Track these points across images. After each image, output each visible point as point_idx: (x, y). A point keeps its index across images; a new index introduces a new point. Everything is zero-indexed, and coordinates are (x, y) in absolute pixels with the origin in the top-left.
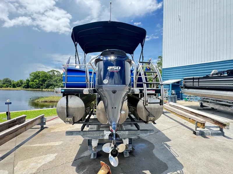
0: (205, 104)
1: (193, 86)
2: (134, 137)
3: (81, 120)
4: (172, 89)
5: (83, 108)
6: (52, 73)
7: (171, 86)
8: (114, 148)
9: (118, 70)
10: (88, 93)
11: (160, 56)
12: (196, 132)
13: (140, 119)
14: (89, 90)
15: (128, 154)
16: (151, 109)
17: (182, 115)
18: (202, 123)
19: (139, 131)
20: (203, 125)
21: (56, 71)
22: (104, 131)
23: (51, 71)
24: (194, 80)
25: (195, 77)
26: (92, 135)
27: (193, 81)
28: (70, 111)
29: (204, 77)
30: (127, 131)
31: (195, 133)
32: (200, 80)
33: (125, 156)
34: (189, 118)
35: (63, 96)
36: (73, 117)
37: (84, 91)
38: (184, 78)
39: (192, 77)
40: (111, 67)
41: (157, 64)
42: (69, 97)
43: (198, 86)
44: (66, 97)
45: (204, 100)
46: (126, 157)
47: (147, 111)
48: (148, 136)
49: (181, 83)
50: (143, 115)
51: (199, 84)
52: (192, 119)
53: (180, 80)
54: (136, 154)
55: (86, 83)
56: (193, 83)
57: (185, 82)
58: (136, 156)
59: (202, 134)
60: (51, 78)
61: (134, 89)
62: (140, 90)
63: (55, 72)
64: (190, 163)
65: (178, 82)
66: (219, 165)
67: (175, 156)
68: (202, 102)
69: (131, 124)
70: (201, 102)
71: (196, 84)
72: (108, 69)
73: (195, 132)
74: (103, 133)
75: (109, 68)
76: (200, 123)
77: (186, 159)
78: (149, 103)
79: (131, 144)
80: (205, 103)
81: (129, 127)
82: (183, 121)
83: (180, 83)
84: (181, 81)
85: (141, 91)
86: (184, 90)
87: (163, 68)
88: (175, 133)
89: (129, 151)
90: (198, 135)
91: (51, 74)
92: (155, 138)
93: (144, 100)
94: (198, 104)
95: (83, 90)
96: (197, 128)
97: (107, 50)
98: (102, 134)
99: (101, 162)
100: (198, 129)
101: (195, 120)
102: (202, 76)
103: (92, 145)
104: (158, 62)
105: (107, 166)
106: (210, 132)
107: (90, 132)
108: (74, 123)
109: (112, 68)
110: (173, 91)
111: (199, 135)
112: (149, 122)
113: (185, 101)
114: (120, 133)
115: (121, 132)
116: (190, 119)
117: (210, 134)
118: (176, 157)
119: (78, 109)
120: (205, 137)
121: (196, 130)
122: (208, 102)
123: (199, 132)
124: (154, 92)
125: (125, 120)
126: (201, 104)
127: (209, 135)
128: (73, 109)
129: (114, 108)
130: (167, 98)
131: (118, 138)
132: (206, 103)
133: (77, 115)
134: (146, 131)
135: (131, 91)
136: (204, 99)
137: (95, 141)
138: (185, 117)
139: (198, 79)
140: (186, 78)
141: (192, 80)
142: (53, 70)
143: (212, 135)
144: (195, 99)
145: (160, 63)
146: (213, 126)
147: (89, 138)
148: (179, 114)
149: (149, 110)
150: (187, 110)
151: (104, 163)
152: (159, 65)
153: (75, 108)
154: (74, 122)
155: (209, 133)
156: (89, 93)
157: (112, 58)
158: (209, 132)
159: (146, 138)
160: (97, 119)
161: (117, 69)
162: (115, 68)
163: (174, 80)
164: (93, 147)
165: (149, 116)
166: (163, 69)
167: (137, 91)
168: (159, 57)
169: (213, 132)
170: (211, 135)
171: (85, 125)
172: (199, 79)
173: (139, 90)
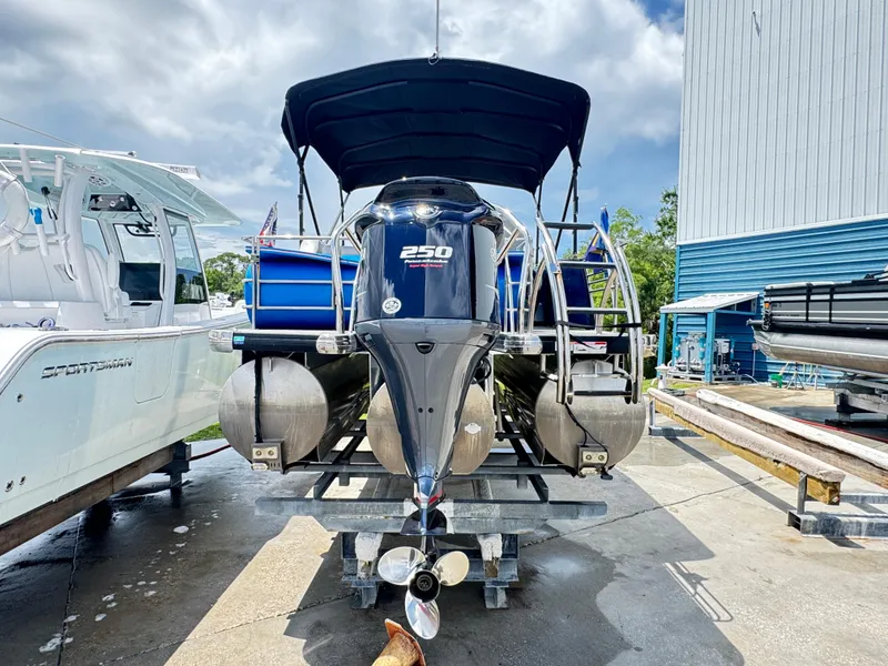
0: (859, 401)
1: (807, 321)
2: (525, 531)
3: (312, 456)
4: (717, 335)
5: (319, 407)
6: (225, 265)
7: (711, 318)
8: (426, 568)
9: (443, 259)
10: (334, 351)
11: (671, 191)
12: (802, 517)
13: (550, 459)
14: (338, 338)
15: (502, 597)
16: (594, 416)
17: (746, 446)
18: (826, 482)
19: (545, 507)
20: (831, 492)
21: (239, 256)
22: (403, 501)
23: (221, 258)
24: (813, 298)
25: (815, 283)
26: (358, 517)
27: (808, 301)
28: (270, 419)
29: (855, 283)
30: (498, 506)
31: (795, 522)
32: (836, 297)
33: (489, 605)
34: (775, 461)
35: (245, 361)
36: (283, 444)
37: (318, 341)
38: (768, 287)
39: (803, 284)
40: (414, 249)
41: (659, 227)
42: (266, 363)
43: (830, 321)
44: (253, 363)
45: (856, 382)
46: (492, 609)
47: (578, 424)
48: (595, 529)
49: (759, 307)
50: (559, 441)
51: (830, 315)
52: (787, 465)
53: (754, 294)
54: (537, 600)
55: (332, 308)
56: (807, 309)
57: (773, 304)
58: (533, 606)
59: (831, 529)
60: (220, 285)
61: (521, 336)
62: (542, 338)
63: (236, 262)
64: (755, 647)
65: (745, 305)
66: (882, 660)
67: (715, 617)
68: (848, 392)
69: (517, 477)
70: (841, 391)
71: (819, 315)
72: (403, 255)
73: (799, 519)
74: (402, 508)
75: (407, 253)
76: (820, 480)
77: (745, 627)
78: (577, 393)
79: (515, 556)
80: (860, 395)
81: (510, 488)
82: (750, 471)
83: (754, 308)
84: (759, 298)
85: (549, 344)
86: (766, 338)
87: (678, 243)
88: (710, 520)
89: (504, 583)
90: (807, 533)
91: (219, 269)
92: (620, 539)
93: (557, 381)
94: (826, 399)
95: (316, 338)
96: (806, 502)
97: (404, 179)
98: (396, 514)
99: (388, 621)
100: (809, 506)
101: (800, 467)
102: (847, 280)
103: (354, 555)
104: (660, 219)
105: (410, 638)
106: (865, 520)
107: (347, 504)
108: (286, 468)
109: (418, 253)
110: (720, 341)
111: (815, 532)
112: (584, 471)
113: (775, 386)
114: (469, 510)
115: (473, 506)
116: (778, 462)
117: (864, 529)
118: (718, 620)
119: (301, 411)
120: (842, 541)
121: (801, 509)
122: (871, 391)
123: (813, 518)
124: (601, 349)
125: (481, 461)
126: (843, 401)
127: (860, 533)
128: (278, 410)
129: (426, 410)
130: (694, 371)
131: (438, 530)
132: (865, 396)
133: (298, 436)
134: (574, 507)
135: (508, 344)
136: (854, 377)
137: (367, 540)
138: (759, 455)
139: (828, 290)
140: (775, 286)
141: (804, 298)
142: (228, 255)
143: (870, 533)
144: (819, 377)
145: (671, 219)
146: (879, 497)
147: (346, 527)
148: (734, 442)
149: (583, 422)
150: (771, 425)
151: (399, 626)
152: (666, 228)
153: (288, 409)
154: (284, 462)
155: (859, 524)
156: (341, 349)
157: (422, 211)
158: (860, 519)
159: (584, 538)
160: (371, 452)
161: (438, 255)
162: (431, 253)
163: (727, 294)
164: (360, 565)
165: (583, 446)
166: (681, 247)
167: (531, 341)
168: (668, 195)
169: (875, 521)
170: (869, 535)
171: (335, 475)
172: (832, 290)
173: (539, 341)
